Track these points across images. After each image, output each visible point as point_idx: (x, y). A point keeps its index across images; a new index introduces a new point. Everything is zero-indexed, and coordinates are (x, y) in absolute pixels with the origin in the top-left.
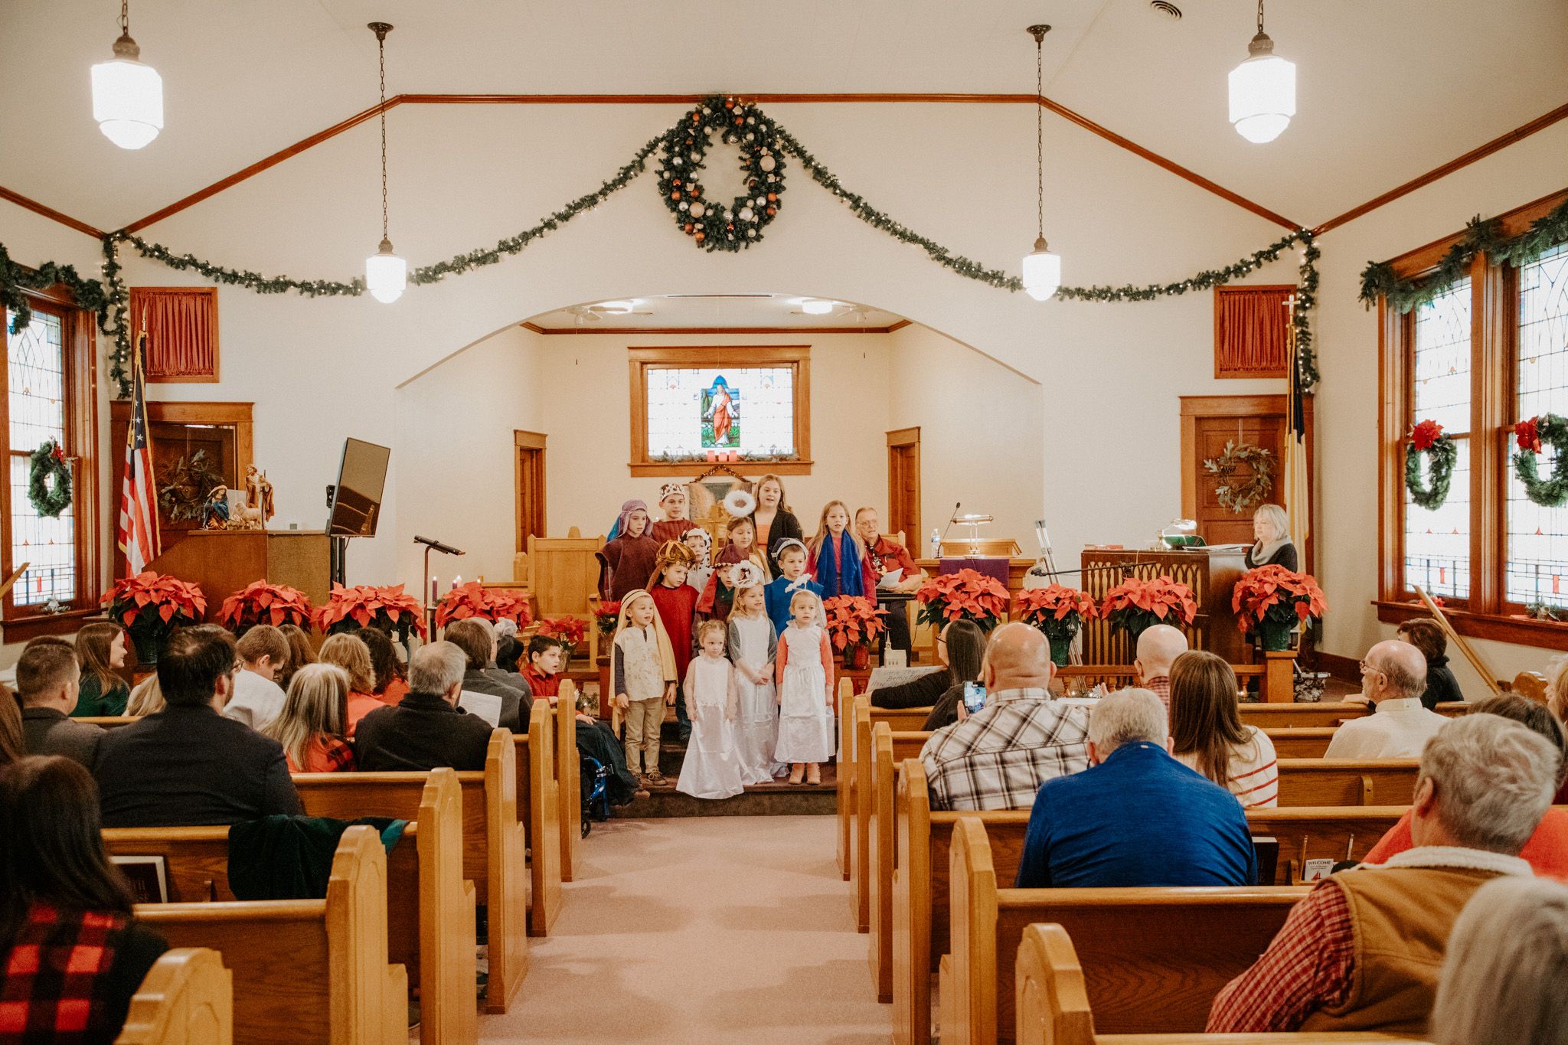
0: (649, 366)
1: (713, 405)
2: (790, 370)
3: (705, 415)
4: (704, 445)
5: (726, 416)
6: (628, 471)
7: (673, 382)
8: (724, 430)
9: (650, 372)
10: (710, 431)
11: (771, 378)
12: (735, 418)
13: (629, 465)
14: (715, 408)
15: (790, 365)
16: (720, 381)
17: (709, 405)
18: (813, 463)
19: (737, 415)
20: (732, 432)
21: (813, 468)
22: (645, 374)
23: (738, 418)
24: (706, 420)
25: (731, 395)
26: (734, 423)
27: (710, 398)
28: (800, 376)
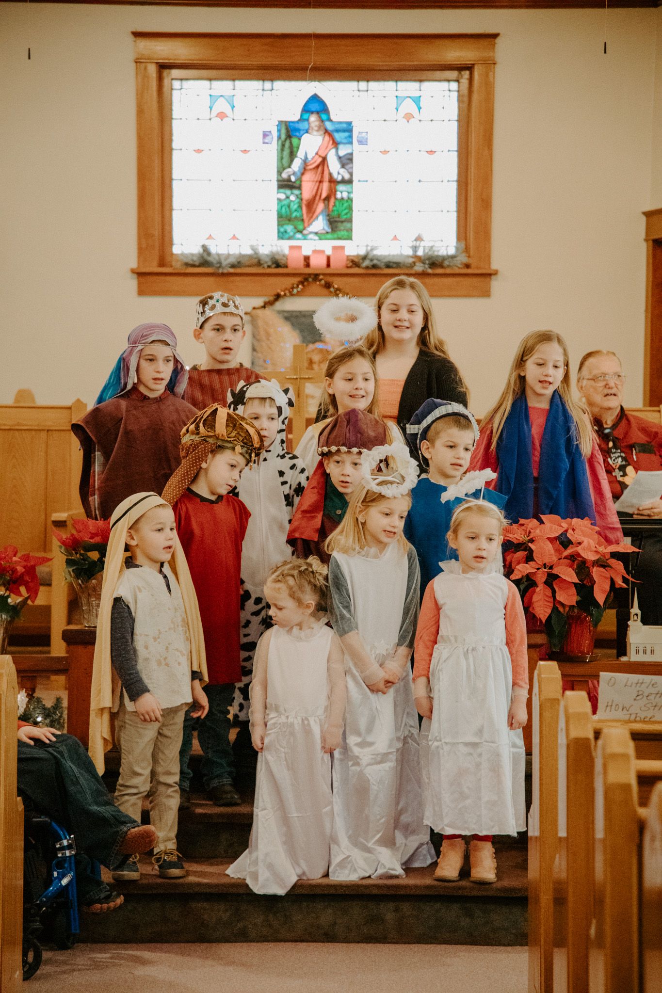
0: (175, 73)
1: (301, 154)
2: (454, 86)
3: (285, 175)
4: (282, 235)
5: (326, 177)
6: (132, 283)
7: (222, 106)
8: (321, 206)
9: (176, 84)
10: (294, 207)
11: (417, 100)
12: (344, 182)
13: (133, 271)
14: (305, 162)
15: (454, 74)
16: (315, 107)
17: (292, 155)
18: (496, 273)
19: (347, 176)
20: (338, 209)
21: (496, 284)
22: (166, 89)
23: (350, 182)
24: (285, 184)
25: (338, 136)
26: (342, 192)
27: (295, 141)
28: (475, 97)
